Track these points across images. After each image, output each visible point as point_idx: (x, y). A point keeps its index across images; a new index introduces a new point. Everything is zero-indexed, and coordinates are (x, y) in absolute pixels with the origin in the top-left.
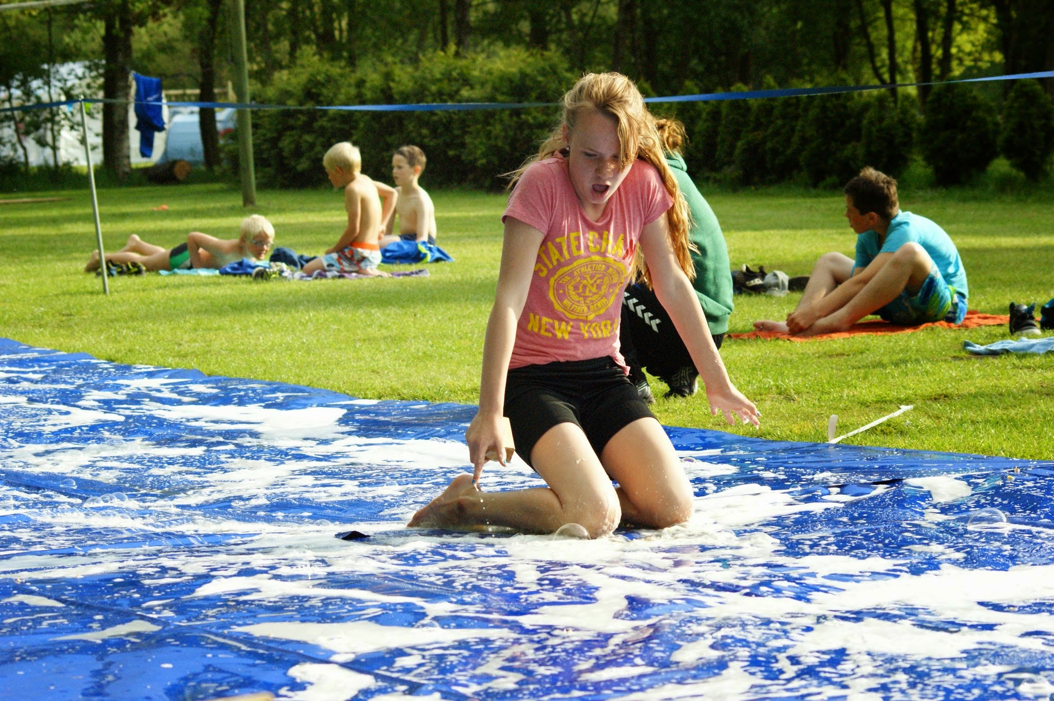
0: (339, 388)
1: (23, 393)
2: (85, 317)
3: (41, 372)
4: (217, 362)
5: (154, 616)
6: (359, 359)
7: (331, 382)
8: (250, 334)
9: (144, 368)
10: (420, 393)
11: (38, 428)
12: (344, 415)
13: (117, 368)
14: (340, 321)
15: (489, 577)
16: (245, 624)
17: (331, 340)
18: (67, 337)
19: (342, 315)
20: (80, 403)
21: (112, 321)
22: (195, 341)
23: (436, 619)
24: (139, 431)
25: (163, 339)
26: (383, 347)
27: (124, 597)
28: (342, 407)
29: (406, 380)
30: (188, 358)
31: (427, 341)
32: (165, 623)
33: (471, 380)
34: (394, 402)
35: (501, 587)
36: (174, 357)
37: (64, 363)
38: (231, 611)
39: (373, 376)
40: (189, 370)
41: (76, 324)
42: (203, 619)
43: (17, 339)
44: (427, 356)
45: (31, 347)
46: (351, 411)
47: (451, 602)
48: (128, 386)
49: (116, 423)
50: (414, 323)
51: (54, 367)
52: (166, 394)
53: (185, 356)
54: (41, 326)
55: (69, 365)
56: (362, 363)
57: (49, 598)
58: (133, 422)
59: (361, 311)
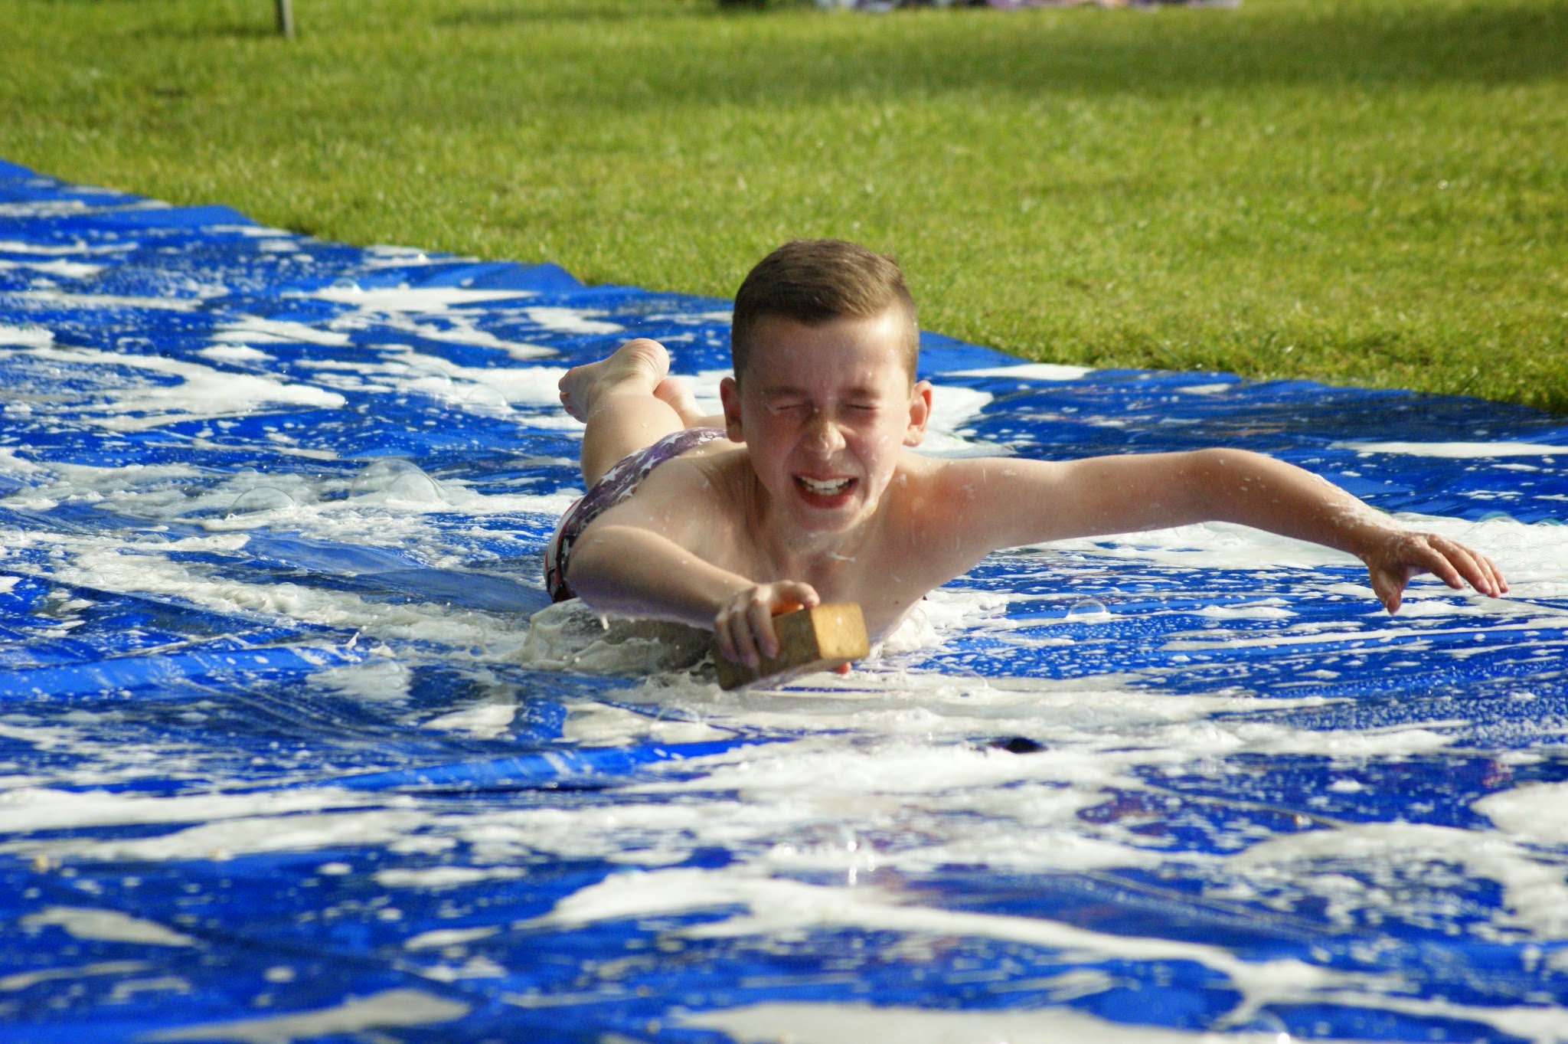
0: (971, 329)
1: (43, 317)
2: (224, 100)
3: (93, 259)
4: (613, 242)
5: (443, 973)
6: (1029, 247)
7: (948, 312)
8: (711, 166)
9: (399, 256)
10: (1209, 349)
11: (87, 423)
12: (985, 410)
13: (321, 254)
14: (973, 134)
15: (1426, 895)
16: (708, 1006)
17: (946, 188)
18: (172, 156)
19: (980, 115)
20: (209, 352)
21: (304, 116)
22: (548, 181)
23: (1273, 1009)
24: (385, 439)
25: (454, 173)
26: (1101, 212)
27: (352, 918)
28: (978, 385)
29: (1169, 310)
30: (530, 231)
31: (1232, 198)
32: (475, 994)
33: (1364, 315)
34: (1134, 374)
35: (1463, 920)
36: (486, 226)
37: (161, 233)
38: (667, 965)
39: (1073, 296)
40: (531, 267)
41: (198, 122)
42: (586, 989)
43: (20, 158)
44: (1231, 242)
45: (61, 184)
46: (1006, 396)
47: (1314, 962)
48: (348, 307)
49: (317, 415)
50: (1194, 143)
51: (132, 246)
52: (466, 334)
53: (518, 225)
54: (91, 123)
55: (177, 241)
56: (1040, 258)
57: (136, 915)
58: (370, 412)
59: (1035, 106)
